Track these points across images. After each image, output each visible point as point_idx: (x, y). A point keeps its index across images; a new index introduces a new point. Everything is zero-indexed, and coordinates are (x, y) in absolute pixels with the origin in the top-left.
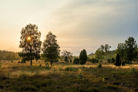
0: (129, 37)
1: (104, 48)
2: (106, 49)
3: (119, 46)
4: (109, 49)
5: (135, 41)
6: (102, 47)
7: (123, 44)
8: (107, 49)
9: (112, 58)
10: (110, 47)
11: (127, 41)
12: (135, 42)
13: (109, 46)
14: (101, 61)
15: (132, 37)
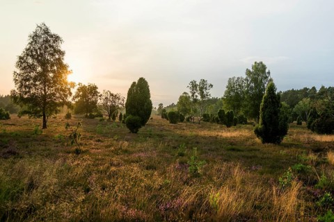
0: (255, 63)
1: (198, 89)
2: (201, 89)
3: (230, 83)
4: (208, 91)
5: (267, 71)
6: (194, 85)
7: (238, 78)
8: (204, 90)
9: (220, 111)
10: (211, 86)
11: (250, 71)
12: (269, 73)
13: (209, 83)
14: (190, 117)
15: (262, 63)
